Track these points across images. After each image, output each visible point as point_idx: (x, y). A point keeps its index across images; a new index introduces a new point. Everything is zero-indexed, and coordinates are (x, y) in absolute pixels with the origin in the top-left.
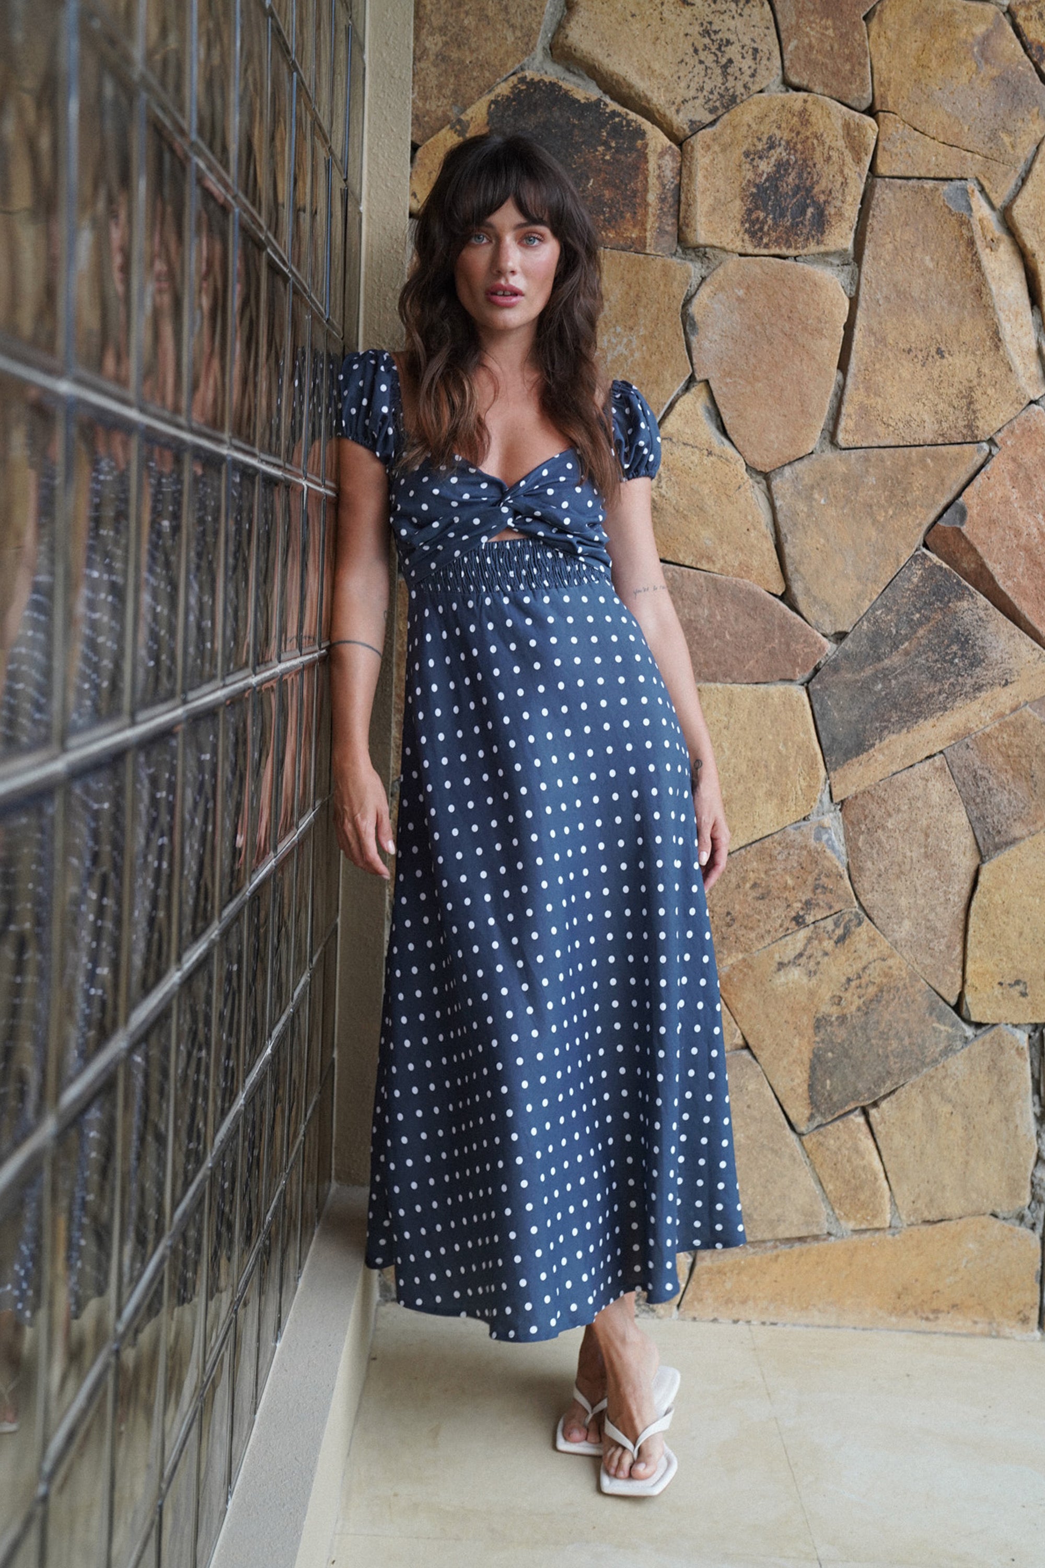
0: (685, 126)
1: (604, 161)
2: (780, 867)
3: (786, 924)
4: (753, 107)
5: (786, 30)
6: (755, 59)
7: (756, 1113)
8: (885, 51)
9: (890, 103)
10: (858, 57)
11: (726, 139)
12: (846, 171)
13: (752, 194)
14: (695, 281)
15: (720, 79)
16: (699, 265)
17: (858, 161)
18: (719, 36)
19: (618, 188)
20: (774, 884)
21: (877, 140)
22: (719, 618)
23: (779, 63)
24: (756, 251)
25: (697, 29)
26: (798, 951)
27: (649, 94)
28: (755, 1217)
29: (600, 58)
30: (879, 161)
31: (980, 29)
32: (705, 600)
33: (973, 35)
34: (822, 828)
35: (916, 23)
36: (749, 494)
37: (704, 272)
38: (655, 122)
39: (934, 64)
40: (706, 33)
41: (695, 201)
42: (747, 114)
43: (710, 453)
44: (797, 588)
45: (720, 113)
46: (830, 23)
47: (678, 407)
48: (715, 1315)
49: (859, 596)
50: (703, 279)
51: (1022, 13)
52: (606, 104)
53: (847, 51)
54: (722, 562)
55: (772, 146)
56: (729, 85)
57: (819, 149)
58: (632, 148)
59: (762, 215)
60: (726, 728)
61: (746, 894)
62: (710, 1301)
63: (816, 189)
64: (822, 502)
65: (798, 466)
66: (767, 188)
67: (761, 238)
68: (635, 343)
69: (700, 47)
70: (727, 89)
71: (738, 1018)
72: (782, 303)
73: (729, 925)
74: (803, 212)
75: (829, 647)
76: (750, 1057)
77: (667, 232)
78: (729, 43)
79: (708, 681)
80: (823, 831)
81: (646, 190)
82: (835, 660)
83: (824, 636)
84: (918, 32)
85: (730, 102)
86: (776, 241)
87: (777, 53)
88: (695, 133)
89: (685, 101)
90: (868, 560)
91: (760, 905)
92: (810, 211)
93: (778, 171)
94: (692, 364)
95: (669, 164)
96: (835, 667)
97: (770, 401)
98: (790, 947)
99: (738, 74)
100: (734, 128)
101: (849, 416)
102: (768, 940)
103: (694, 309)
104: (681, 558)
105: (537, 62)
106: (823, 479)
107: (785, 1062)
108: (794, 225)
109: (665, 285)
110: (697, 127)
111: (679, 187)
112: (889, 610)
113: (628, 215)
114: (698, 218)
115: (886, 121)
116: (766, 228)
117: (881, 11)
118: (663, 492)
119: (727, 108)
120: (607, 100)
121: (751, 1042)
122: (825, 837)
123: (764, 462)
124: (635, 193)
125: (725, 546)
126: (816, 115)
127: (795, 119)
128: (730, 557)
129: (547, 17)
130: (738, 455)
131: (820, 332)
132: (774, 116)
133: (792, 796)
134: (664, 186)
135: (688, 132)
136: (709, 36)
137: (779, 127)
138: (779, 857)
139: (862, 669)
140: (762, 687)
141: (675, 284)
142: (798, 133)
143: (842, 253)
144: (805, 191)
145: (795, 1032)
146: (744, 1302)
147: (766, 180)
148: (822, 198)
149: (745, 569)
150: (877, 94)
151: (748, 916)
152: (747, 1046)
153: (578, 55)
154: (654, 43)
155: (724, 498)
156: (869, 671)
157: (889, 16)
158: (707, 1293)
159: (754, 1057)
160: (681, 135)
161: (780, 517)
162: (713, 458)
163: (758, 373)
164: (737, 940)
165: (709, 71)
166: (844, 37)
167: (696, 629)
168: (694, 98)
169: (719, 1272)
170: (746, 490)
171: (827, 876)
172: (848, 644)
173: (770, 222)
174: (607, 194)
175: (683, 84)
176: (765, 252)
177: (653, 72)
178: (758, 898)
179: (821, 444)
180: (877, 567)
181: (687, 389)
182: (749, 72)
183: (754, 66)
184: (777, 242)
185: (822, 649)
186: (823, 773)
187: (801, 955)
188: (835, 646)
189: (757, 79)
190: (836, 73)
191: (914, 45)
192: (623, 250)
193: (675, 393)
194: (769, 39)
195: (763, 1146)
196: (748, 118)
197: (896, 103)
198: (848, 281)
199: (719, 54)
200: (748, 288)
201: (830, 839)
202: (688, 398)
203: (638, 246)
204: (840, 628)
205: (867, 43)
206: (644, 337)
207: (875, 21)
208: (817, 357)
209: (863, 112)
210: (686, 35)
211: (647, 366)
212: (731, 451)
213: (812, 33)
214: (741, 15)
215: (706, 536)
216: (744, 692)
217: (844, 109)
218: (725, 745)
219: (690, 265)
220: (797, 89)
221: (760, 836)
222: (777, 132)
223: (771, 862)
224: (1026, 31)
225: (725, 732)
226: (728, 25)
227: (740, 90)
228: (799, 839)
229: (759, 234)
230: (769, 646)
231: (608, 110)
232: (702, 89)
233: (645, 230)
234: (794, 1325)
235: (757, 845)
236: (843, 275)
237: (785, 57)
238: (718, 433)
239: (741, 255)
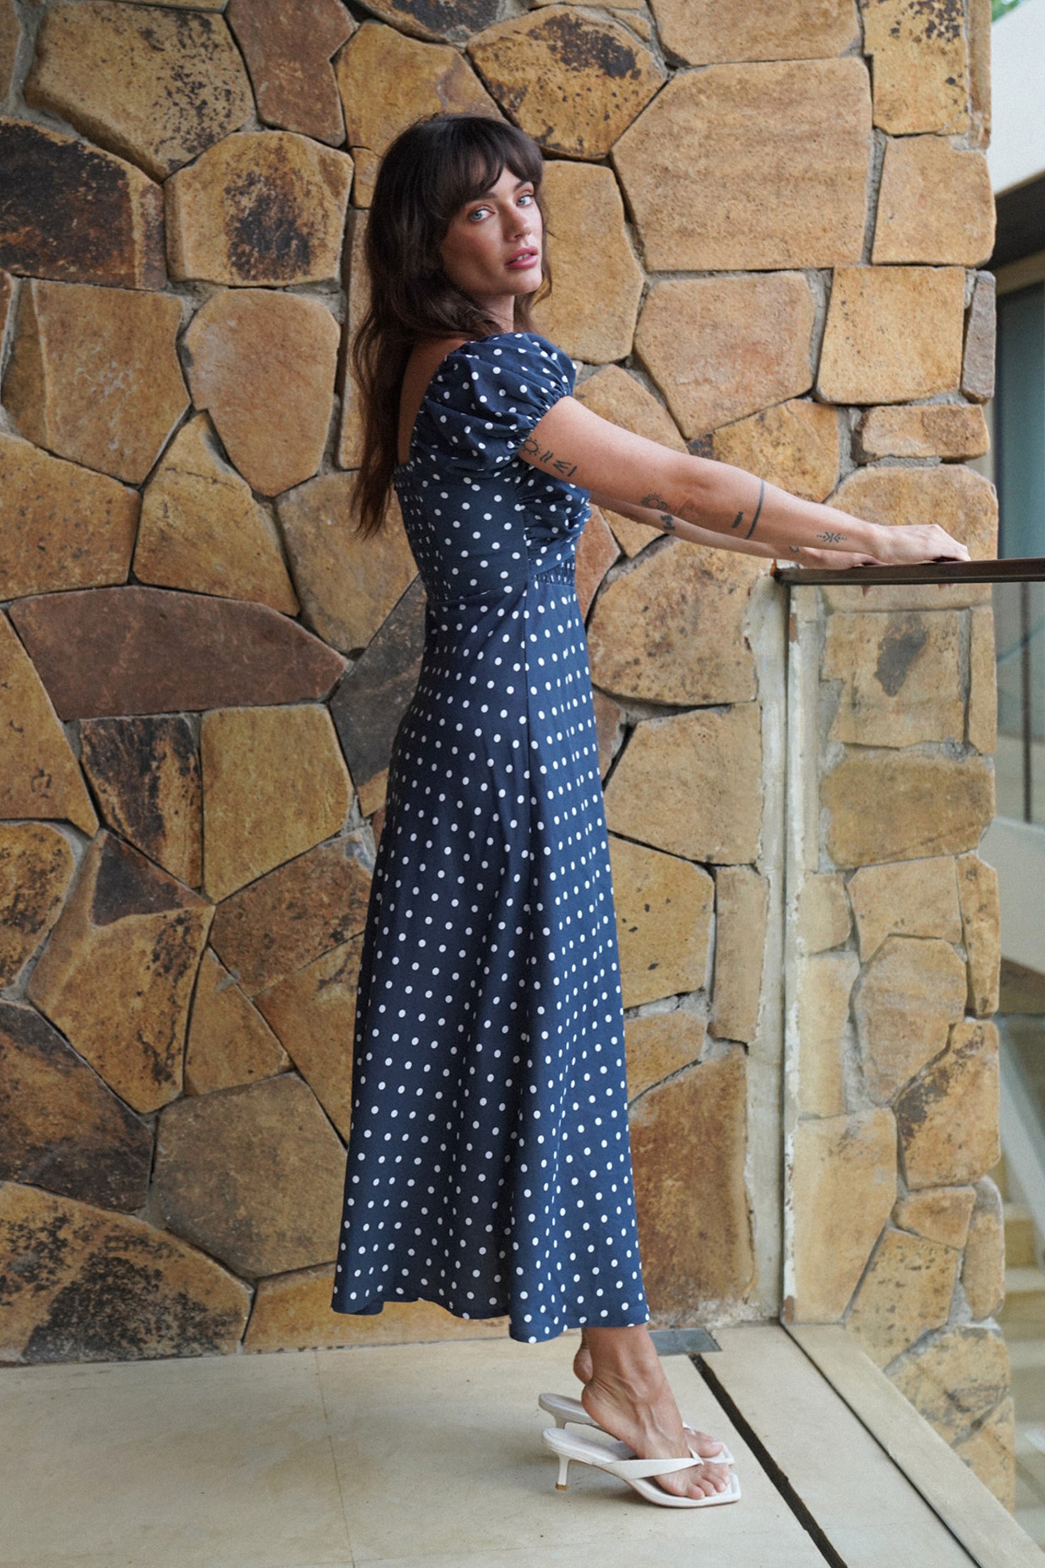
0: (165, 166)
1: (87, 201)
2: (314, 885)
3: (324, 942)
4: (230, 146)
5: (257, 73)
6: (228, 100)
7: (309, 1135)
8: (353, 91)
9: (363, 139)
10: (328, 97)
11: (207, 176)
12: (326, 204)
13: (236, 229)
14: (187, 314)
15: (195, 121)
16: (189, 298)
17: (337, 194)
18: (191, 79)
19: (102, 227)
20: (310, 903)
21: (354, 174)
22: (236, 642)
23: (251, 104)
24: (245, 283)
25: (167, 73)
26: (338, 968)
27: (126, 136)
28: (315, 1240)
29: (74, 102)
30: (357, 194)
31: (441, 70)
32: (220, 626)
33: (435, 75)
34: (353, 843)
35: (380, 65)
36: (257, 519)
37: (195, 305)
38: (134, 162)
39: (401, 101)
40: (178, 76)
41: (180, 237)
42: (224, 152)
43: (215, 481)
44: (312, 608)
45: (198, 152)
46: (298, 65)
47: (180, 437)
48: (280, 1345)
49: (373, 613)
50: (195, 311)
51: (479, 55)
52: (84, 147)
53: (317, 92)
54: (235, 587)
55: (251, 182)
56: (205, 125)
57: (297, 184)
58: (113, 188)
59: (247, 248)
60: (251, 750)
61: (282, 915)
62: (275, 1331)
63: (299, 222)
64: (329, 522)
65: (302, 488)
66: (251, 223)
67: (249, 271)
68: (132, 376)
69: (174, 90)
70: (203, 129)
71: (284, 1040)
72: (275, 332)
73: (268, 948)
74: (288, 245)
75: (346, 663)
76: (298, 1079)
77: (156, 268)
78: (201, 85)
79: (228, 705)
80: (354, 846)
81: (131, 229)
82: (354, 677)
83: (342, 653)
84: (383, 74)
85: (208, 141)
86: (264, 272)
87: (249, 94)
88: (175, 171)
89: (163, 142)
90: (378, 577)
91: (298, 925)
92: (294, 243)
93: (259, 206)
94: (191, 395)
95: (151, 201)
96: (354, 683)
97: (270, 427)
98: (331, 964)
99: (213, 114)
100: (214, 166)
101: (349, 438)
102: (308, 960)
103: (188, 341)
104: (194, 585)
105: (11, 108)
106: (328, 500)
107: (334, 1079)
108: (281, 257)
109: (157, 319)
110: (176, 166)
111: (163, 224)
112: (402, 624)
113: (115, 253)
114: (184, 252)
115: (361, 157)
116: (253, 260)
117: (347, 53)
118: (170, 521)
119: (205, 148)
120: (85, 142)
121: (298, 1063)
122: (357, 852)
123: (269, 486)
124: (120, 231)
125: (236, 571)
126: (292, 152)
127: (272, 156)
128: (243, 581)
129: (17, 64)
130: (243, 482)
131: (314, 358)
132: (251, 154)
133: (322, 814)
134: (148, 223)
135: (168, 171)
136: (182, 79)
137: (257, 164)
138: (313, 875)
139: (382, 683)
140: (285, 708)
141: (168, 317)
142: (276, 170)
143: (329, 282)
144: (288, 224)
145: (341, 1049)
146: (308, 1329)
147: (249, 215)
148: (305, 230)
149: (259, 593)
150: (350, 131)
151: (288, 937)
152: (294, 1068)
153: (51, 99)
154: (127, 87)
155: (232, 524)
156: (388, 684)
157: (354, 58)
158: (271, 1324)
159: (302, 1077)
160: (162, 174)
161: (290, 539)
162: (218, 486)
163: (256, 401)
164: (277, 962)
165: (185, 113)
166: (313, 79)
167: (213, 655)
168: (172, 138)
169: (282, 1300)
170: (253, 515)
171: (361, 891)
172: (365, 660)
173: (256, 254)
174: (92, 233)
175: (159, 126)
176: (254, 283)
177: (129, 114)
178: (295, 918)
179: (324, 466)
180: (387, 583)
181: (187, 419)
182: (224, 112)
183: (228, 107)
184: (265, 274)
185: (340, 666)
186: (350, 788)
187: (341, 971)
188: (352, 663)
189: (233, 118)
190: (308, 113)
191: (381, 85)
192: (112, 286)
193: (176, 424)
194: (240, 81)
195: (317, 1166)
196: (226, 156)
197: (368, 139)
198: (337, 309)
199: (193, 96)
200: (240, 318)
201: (362, 854)
202: (189, 427)
203: (128, 282)
204: (356, 646)
205: (335, 84)
206: (141, 371)
207: (341, 65)
208: (313, 382)
209: (339, 148)
210: (159, 79)
211: (147, 399)
212: (235, 477)
213: (282, 75)
214: (211, 59)
215: (217, 562)
216: (268, 714)
217: (319, 145)
218: (251, 767)
219: (181, 299)
220: (273, 127)
221: (293, 855)
222: (256, 169)
223: (305, 881)
224: (484, 71)
225: (250, 755)
226: (198, 69)
227: (216, 129)
228: (332, 856)
229: (247, 267)
230: (287, 667)
231: (86, 152)
232: (178, 130)
233: (133, 267)
234: (361, 1346)
235: (291, 864)
236: (332, 303)
237: (258, 97)
238: (221, 461)
239: (231, 287)
